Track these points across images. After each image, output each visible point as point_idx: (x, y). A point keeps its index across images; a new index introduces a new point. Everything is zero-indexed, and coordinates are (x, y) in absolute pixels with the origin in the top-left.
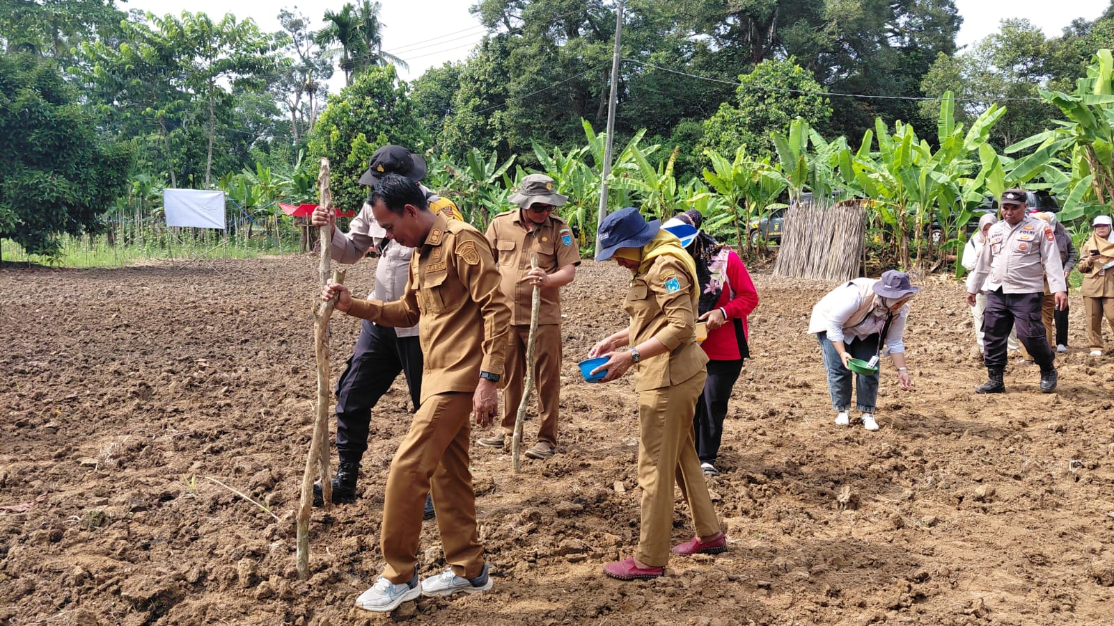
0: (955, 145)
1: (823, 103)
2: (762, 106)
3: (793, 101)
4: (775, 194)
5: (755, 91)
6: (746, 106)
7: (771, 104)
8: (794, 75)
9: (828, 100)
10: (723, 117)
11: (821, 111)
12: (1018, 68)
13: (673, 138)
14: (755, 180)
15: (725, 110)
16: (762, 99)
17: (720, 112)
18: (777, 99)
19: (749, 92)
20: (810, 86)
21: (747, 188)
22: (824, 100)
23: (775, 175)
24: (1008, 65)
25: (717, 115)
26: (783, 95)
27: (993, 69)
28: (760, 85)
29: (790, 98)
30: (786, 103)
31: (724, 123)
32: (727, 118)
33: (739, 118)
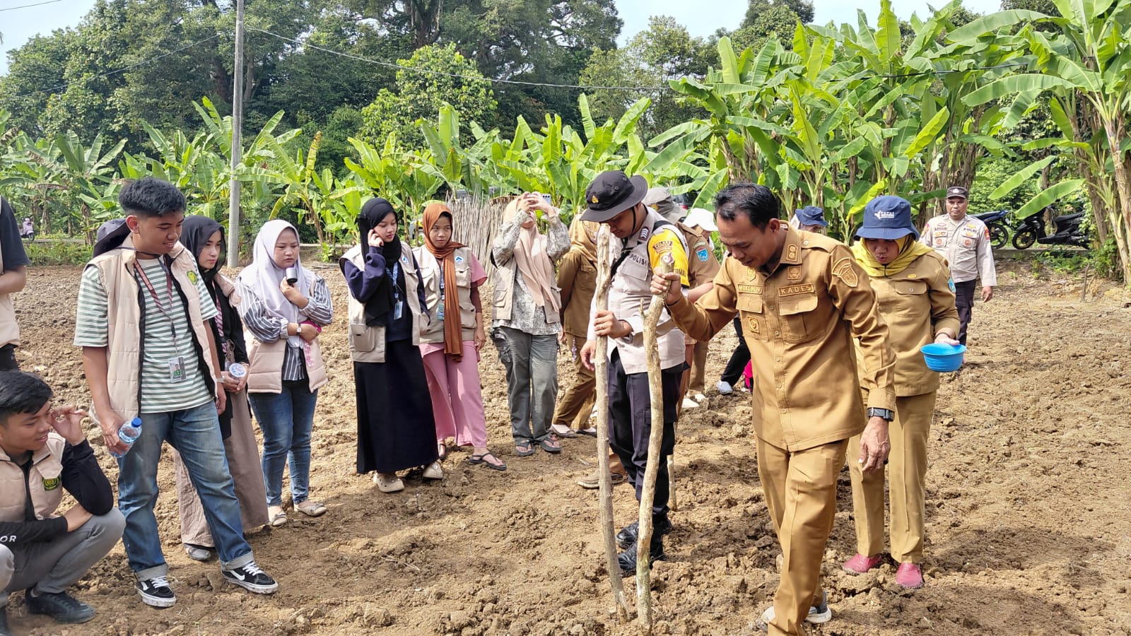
0: (604, 138)
1: (487, 95)
2: (423, 95)
3: (456, 91)
4: (432, 189)
5: (416, 78)
6: (407, 94)
7: (433, 93)
8: (455, 63)
9: (491, 92)
10: (383, 104)
11: (485, 103)
12: (667, 66)
13: (330, 126)
14: (409, 173)
15: (384, 97)
16: (423, 87)
17: (380, 99)
18: (439, 87)
19: (409, 79)
20: (472, 75)
21: (400, 181)
22: (487, 91)
23: (429, 168)
24: (657, 62)
25: (377, 102)
26: (446, 84)
27: (645, 66)
28: (419, 70)
29: (454, 87)
30: (448, 93)
31: (384, 110)
32: (387, 105)
33: (400, 106)
